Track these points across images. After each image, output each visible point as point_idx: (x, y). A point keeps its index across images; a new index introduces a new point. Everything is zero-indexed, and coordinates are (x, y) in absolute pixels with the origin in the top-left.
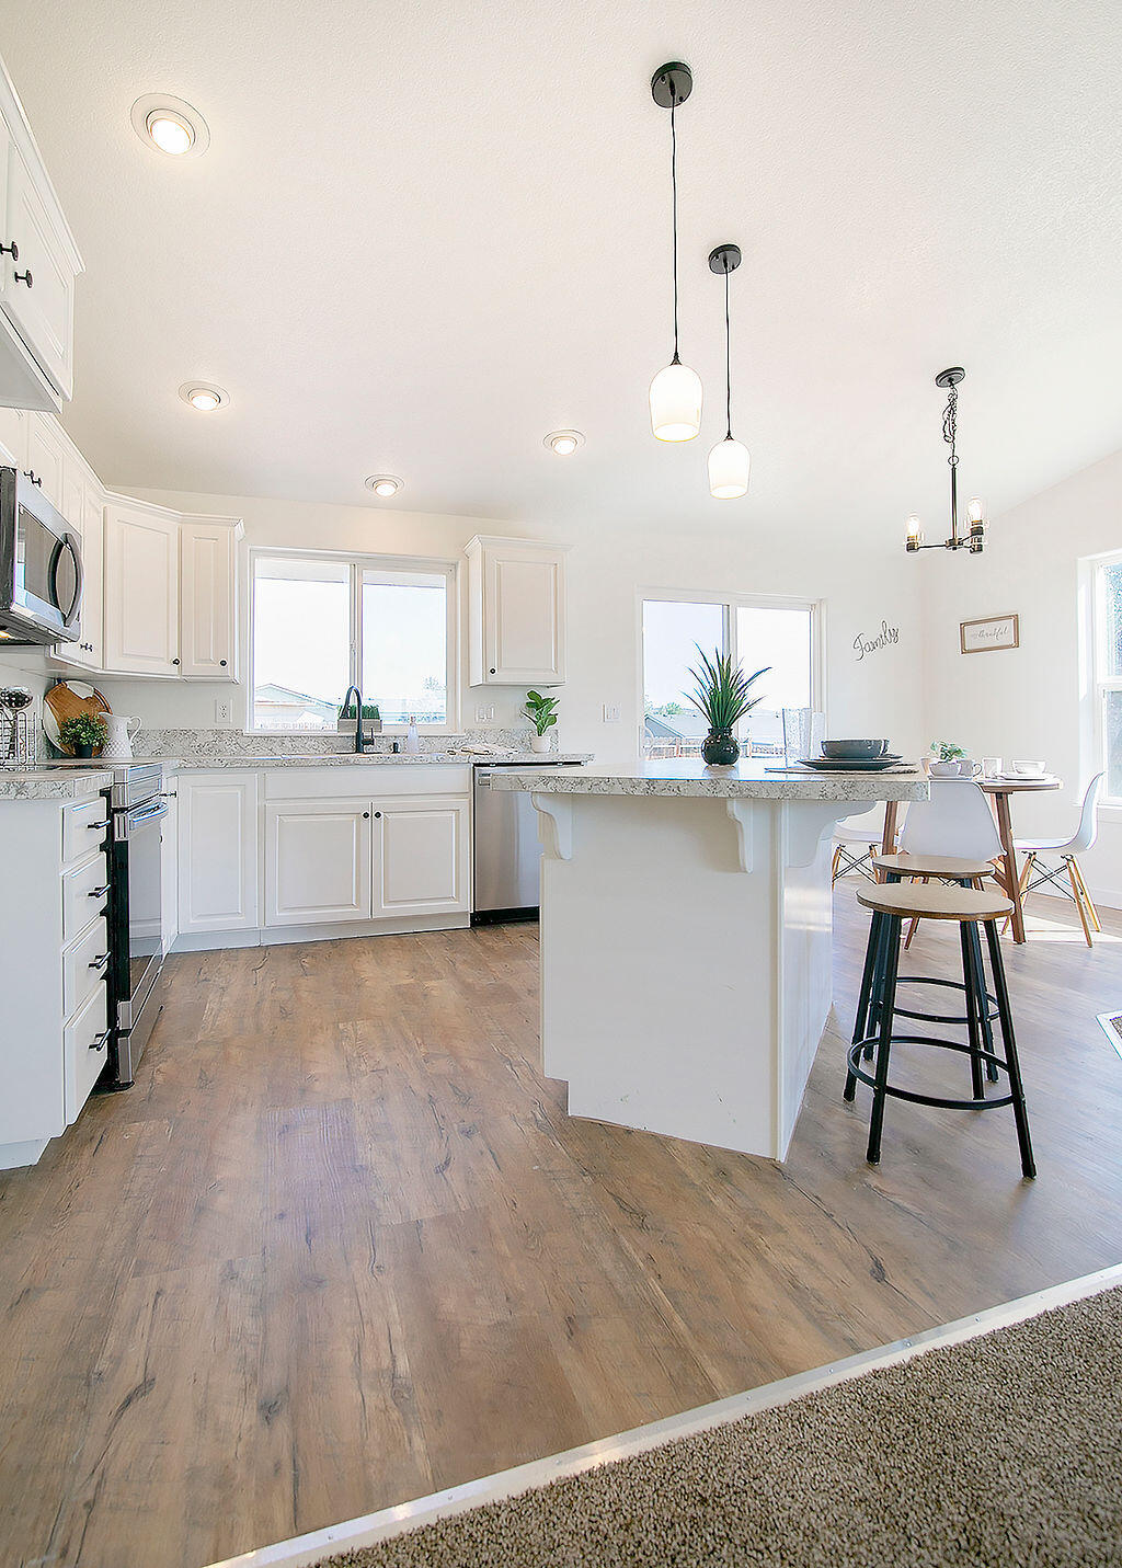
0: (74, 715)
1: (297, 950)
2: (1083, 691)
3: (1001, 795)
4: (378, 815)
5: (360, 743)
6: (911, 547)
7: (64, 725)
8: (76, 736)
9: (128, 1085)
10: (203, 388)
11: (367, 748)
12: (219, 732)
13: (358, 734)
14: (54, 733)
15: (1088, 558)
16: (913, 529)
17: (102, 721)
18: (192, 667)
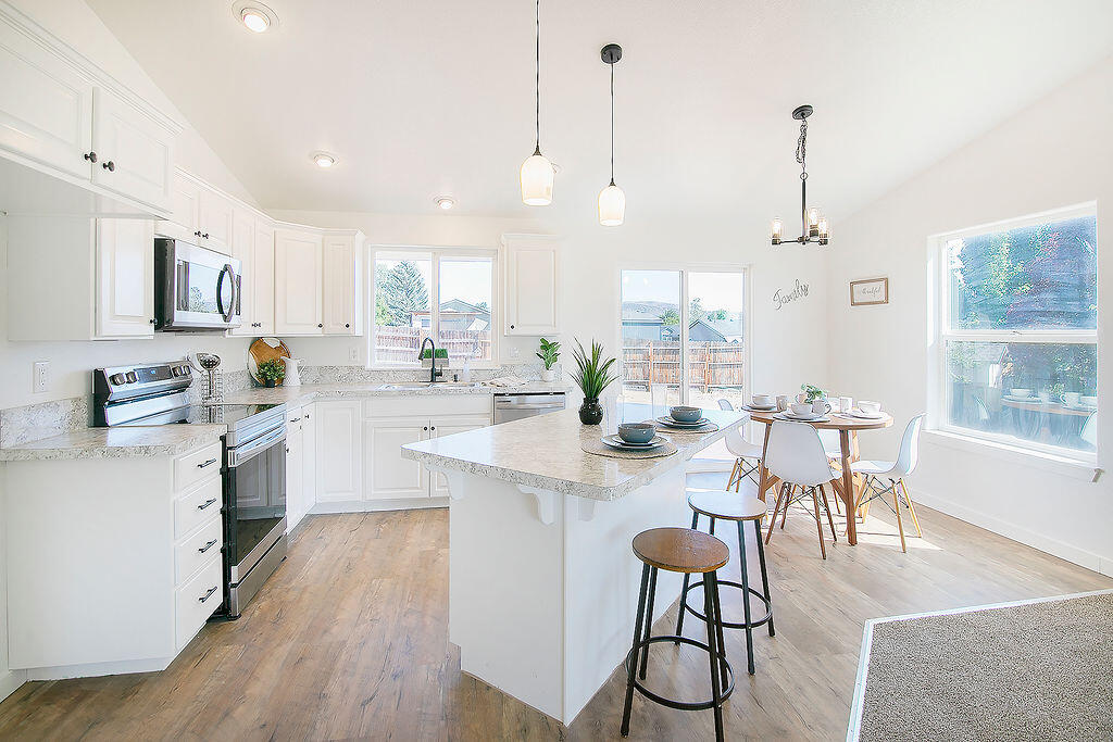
0: (267, 359)
1: (383, 516)
2: (930, 342)
3: (844, 431)
4: (433, 428)
5: (435, 375)
6: (775, 243)
7: (261, 367)
8: (264, 374)
9: (236, 618)
10: (323, 155)
11: (438, 379)
12: (351, 368)
13: (432, 370)
14: (254, 369)
15: (936, 236)
16: (776, 228)
17: (283, 362)
18: (331, 328)
